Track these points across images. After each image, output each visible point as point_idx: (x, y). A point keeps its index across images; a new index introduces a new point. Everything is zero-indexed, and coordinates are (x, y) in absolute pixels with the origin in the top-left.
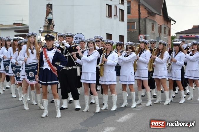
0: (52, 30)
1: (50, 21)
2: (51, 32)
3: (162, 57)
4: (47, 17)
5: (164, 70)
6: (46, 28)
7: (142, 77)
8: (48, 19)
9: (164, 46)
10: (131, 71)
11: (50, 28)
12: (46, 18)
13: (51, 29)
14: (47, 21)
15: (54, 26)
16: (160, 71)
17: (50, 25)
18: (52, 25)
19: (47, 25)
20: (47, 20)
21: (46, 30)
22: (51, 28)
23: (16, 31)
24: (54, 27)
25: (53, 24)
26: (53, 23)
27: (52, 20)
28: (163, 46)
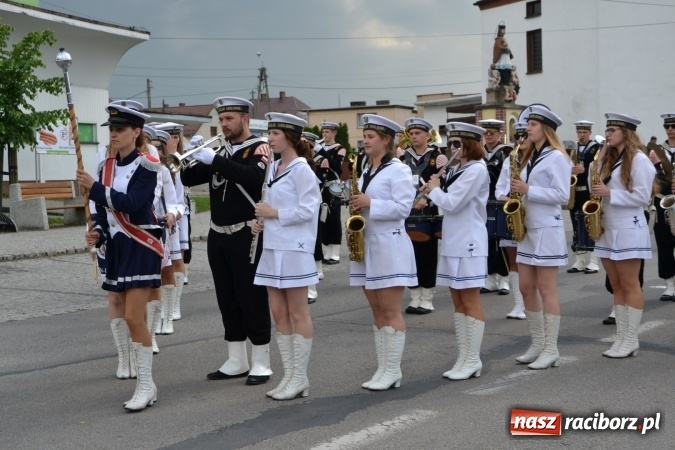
0: (510, 101)
1: (506, 75)
2: (507, 105)
3: (627, 181)
4: (497, 64)
5: (632, 225)
6: (493, 94)
7: (537, 257)
8: (500, 70)
9: (629, 132)
10: (467, 239)
11: (504, 95)
12: (493, 68)
13: (507, 97)
14: (496, 75)
15: (517, 88)
16: (615, 233)
17: (506, 87)
18: (513, 87)
19: (495, 86)
20: (495, 72)
21: (493, 100)
22: (508, 94)
23: (450, 110)
24: (517, 92)
25: (514, 84)
26: (514, 79)
27: (513, 73)
28: (624, 132)
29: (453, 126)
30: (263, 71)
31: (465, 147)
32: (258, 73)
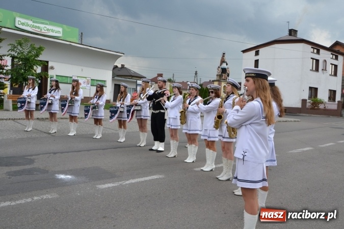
1: (224, 71)
2: (223, 81)
4: (221, 66)
8: (222, 68)
12: (219, 67)
13: (223, 78)
15: (228, 75)
17: (224, 74)
19: (219, 74)
20: (220, 69)
21: (218, 78)
26: (228, 72)
27: (228, 70)
29: (210, 86)
30: (196, 72)
31: (215, 93)
32: (195, 72)
